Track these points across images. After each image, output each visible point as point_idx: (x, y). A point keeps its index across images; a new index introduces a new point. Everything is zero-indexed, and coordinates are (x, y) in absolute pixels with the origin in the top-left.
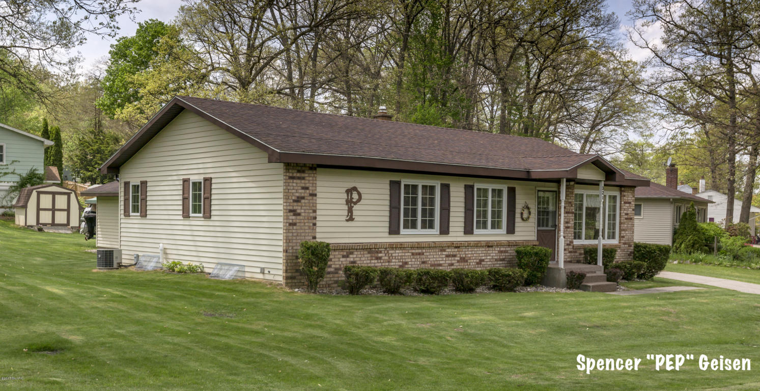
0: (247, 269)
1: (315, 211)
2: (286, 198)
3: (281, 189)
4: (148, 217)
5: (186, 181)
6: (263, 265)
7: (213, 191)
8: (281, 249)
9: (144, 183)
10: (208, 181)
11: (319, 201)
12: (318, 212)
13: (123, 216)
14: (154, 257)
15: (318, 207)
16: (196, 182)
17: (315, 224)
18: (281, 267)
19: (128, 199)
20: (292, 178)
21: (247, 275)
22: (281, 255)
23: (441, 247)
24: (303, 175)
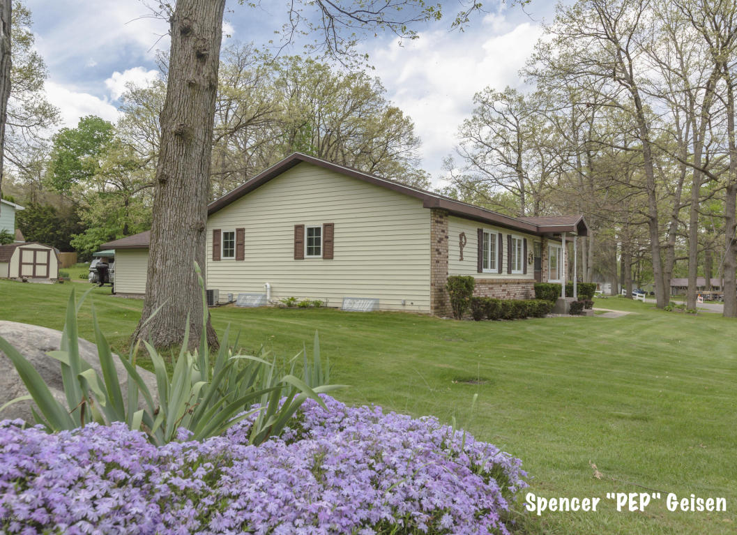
0: (381, 302)
1: (447, 251)
2: (433, 238)
3: (429, 231)
4: (246, 260)
5: (299, 228)
6: (404, 298)
7: (335, 235)
8: (429, 283)
9: (241, 231)
10: (329, 227)
11: (450, 243)
12: (450, 253)
13: (211, 260)
14: (257, 295)
15: (450, 248)
16: (313, 229)
17: (447, 262)
18: (429, 298)
19: (219, 245)
20: (437, 222)
21: (381, 307)
22: (429, 288)
23: (499, 283)
24: (442, 220)
